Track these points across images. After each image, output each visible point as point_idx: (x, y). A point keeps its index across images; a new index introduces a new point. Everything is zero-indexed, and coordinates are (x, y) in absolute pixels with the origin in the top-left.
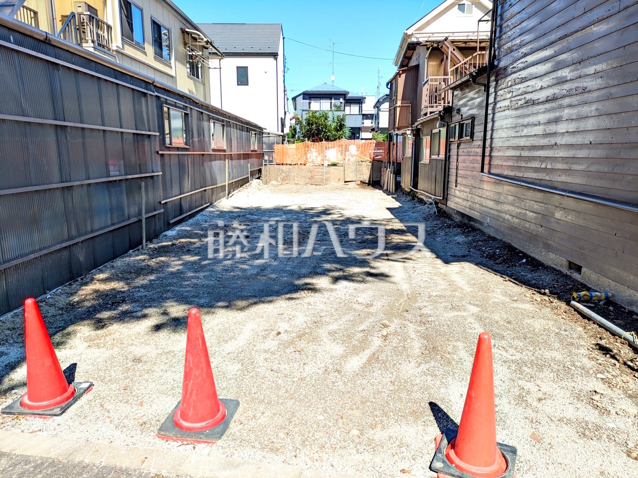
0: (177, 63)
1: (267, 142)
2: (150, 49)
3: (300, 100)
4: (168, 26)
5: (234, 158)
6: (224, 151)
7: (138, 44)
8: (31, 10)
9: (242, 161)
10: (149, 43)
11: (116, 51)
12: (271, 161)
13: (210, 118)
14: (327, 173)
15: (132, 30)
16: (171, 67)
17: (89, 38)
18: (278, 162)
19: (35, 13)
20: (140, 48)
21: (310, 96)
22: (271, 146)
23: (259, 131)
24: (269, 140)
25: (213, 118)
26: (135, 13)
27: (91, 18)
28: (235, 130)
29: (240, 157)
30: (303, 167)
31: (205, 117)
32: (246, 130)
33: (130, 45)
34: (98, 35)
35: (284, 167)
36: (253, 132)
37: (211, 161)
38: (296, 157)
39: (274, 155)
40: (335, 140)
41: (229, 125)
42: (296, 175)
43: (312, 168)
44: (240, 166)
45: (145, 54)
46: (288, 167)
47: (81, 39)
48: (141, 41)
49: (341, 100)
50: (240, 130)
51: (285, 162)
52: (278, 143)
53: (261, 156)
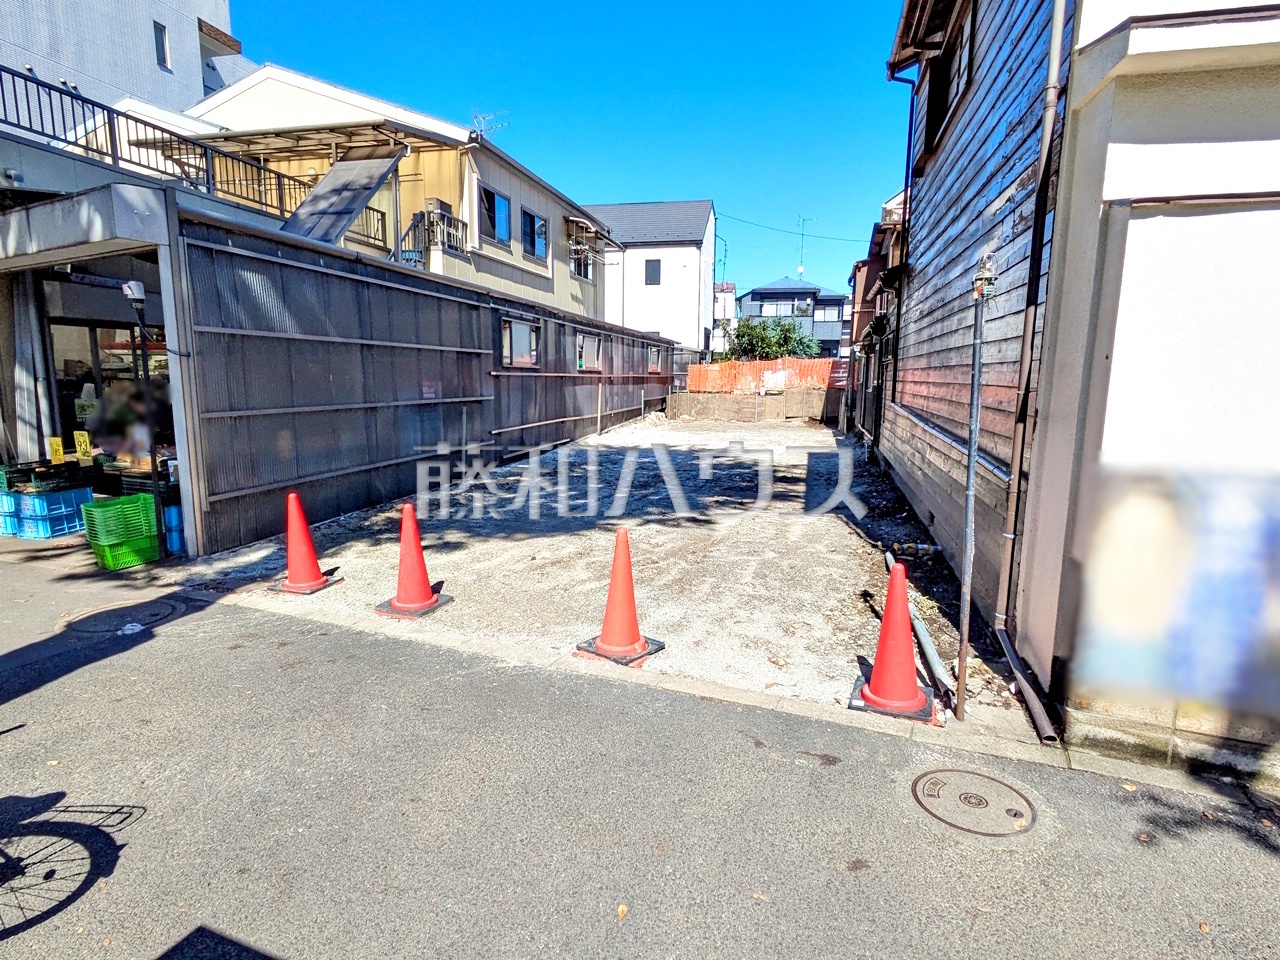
0: (555, 261)
1: (679, 361)
2: (517, 247)
3: (747, 301)
4: (545, 216)
5: (615, 382)
6: (599, 373)
7: (501, 241)
8: (378, 211)
9: (631, 387)
10: (516, 240)
11: (471, 252)
12: (684, 388)
13: (575, 332)
14: (760, 405)
15: (494, 226)
16: (546, 267)
17: (439, 238)
18: (693, 388)
19: (383, 214)
20: (504, 245)
21: (761, 296)
22: (684, 367)
23: (668, 347)
24: (681, 359)
25: (582, 332)
26: (499, 202)
27: (442, 217)
28: (620, 346)
29: (625, 381)
30: (727, 396)
31: (568, 330)
32: (640, 344)
33: (490, 244)
34: (449, 234)
35: (701, 396)
36: (654, 349)
37: (575, 385)
38: (718, 382)
39: (688, 380)
40: (777, 358)
41: (608, 339)
42: (717, 407)
43: (739, 398)
44: (627, 392)
45: (511, 253)
46: (706, 395)
47: (430, 241)
48: (504, 237)
49: (809, 301)
50: (628, 345)
51: (702, 390)
52: (693, 363)
53: (665, 381)
